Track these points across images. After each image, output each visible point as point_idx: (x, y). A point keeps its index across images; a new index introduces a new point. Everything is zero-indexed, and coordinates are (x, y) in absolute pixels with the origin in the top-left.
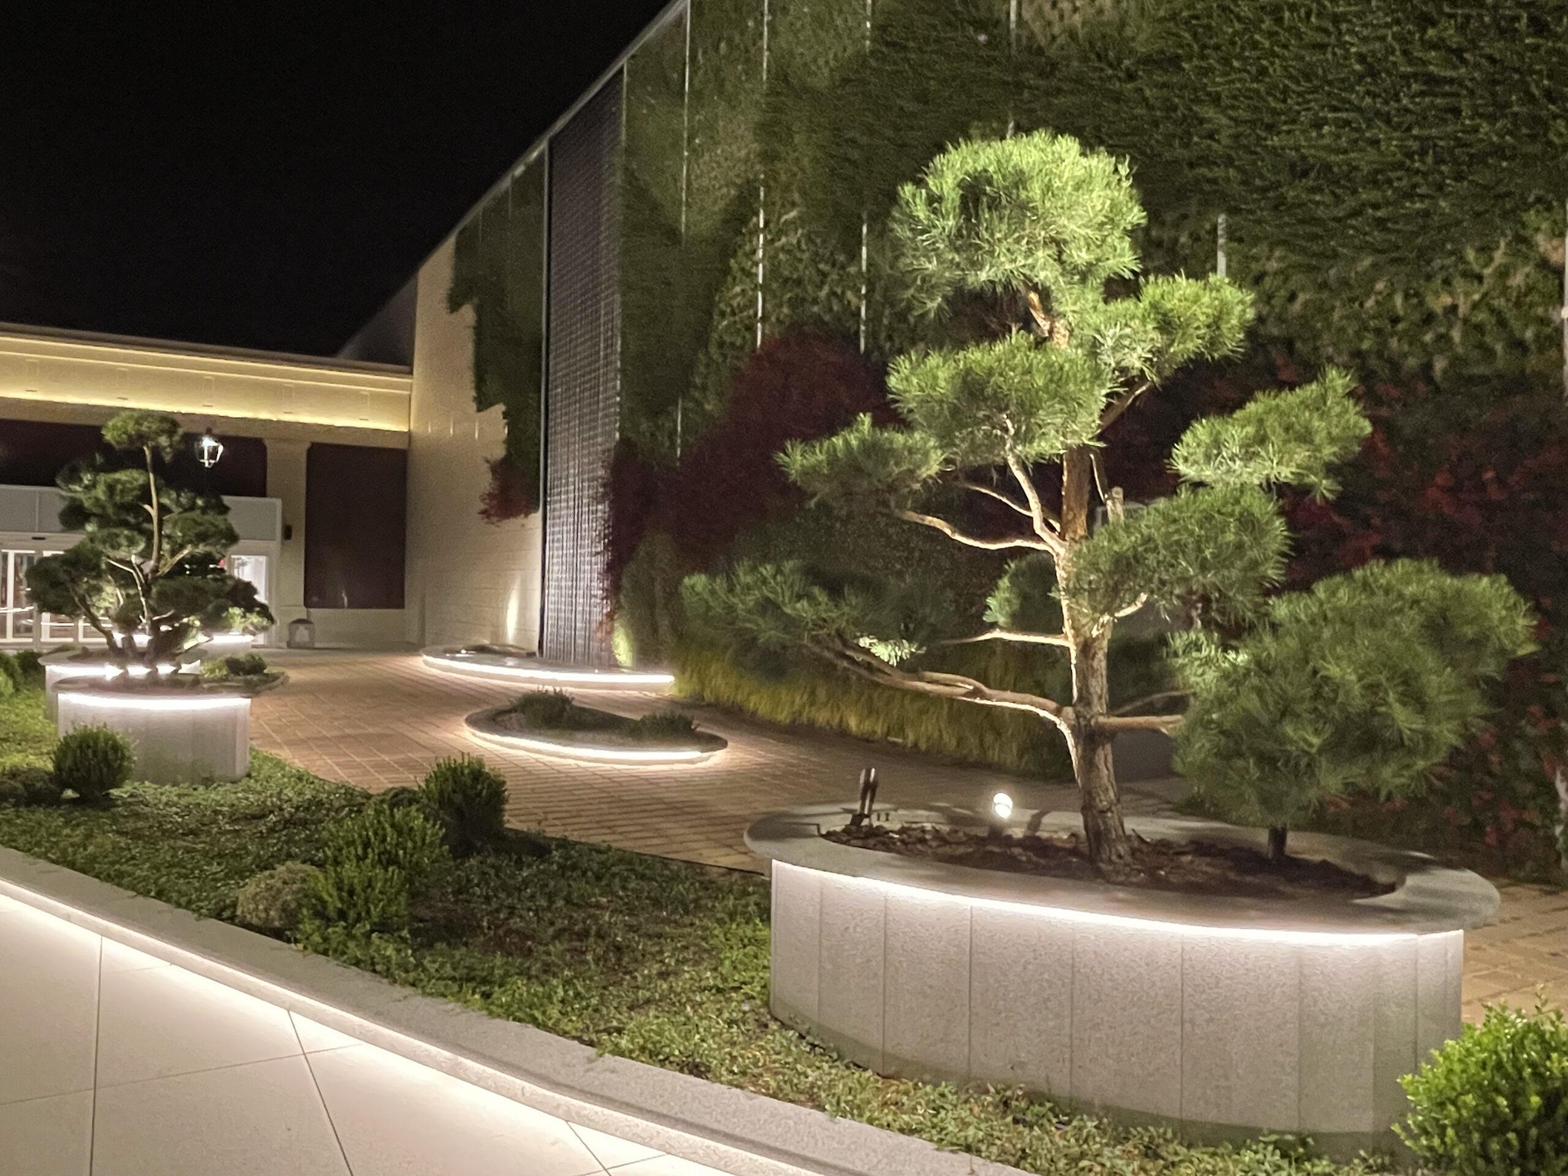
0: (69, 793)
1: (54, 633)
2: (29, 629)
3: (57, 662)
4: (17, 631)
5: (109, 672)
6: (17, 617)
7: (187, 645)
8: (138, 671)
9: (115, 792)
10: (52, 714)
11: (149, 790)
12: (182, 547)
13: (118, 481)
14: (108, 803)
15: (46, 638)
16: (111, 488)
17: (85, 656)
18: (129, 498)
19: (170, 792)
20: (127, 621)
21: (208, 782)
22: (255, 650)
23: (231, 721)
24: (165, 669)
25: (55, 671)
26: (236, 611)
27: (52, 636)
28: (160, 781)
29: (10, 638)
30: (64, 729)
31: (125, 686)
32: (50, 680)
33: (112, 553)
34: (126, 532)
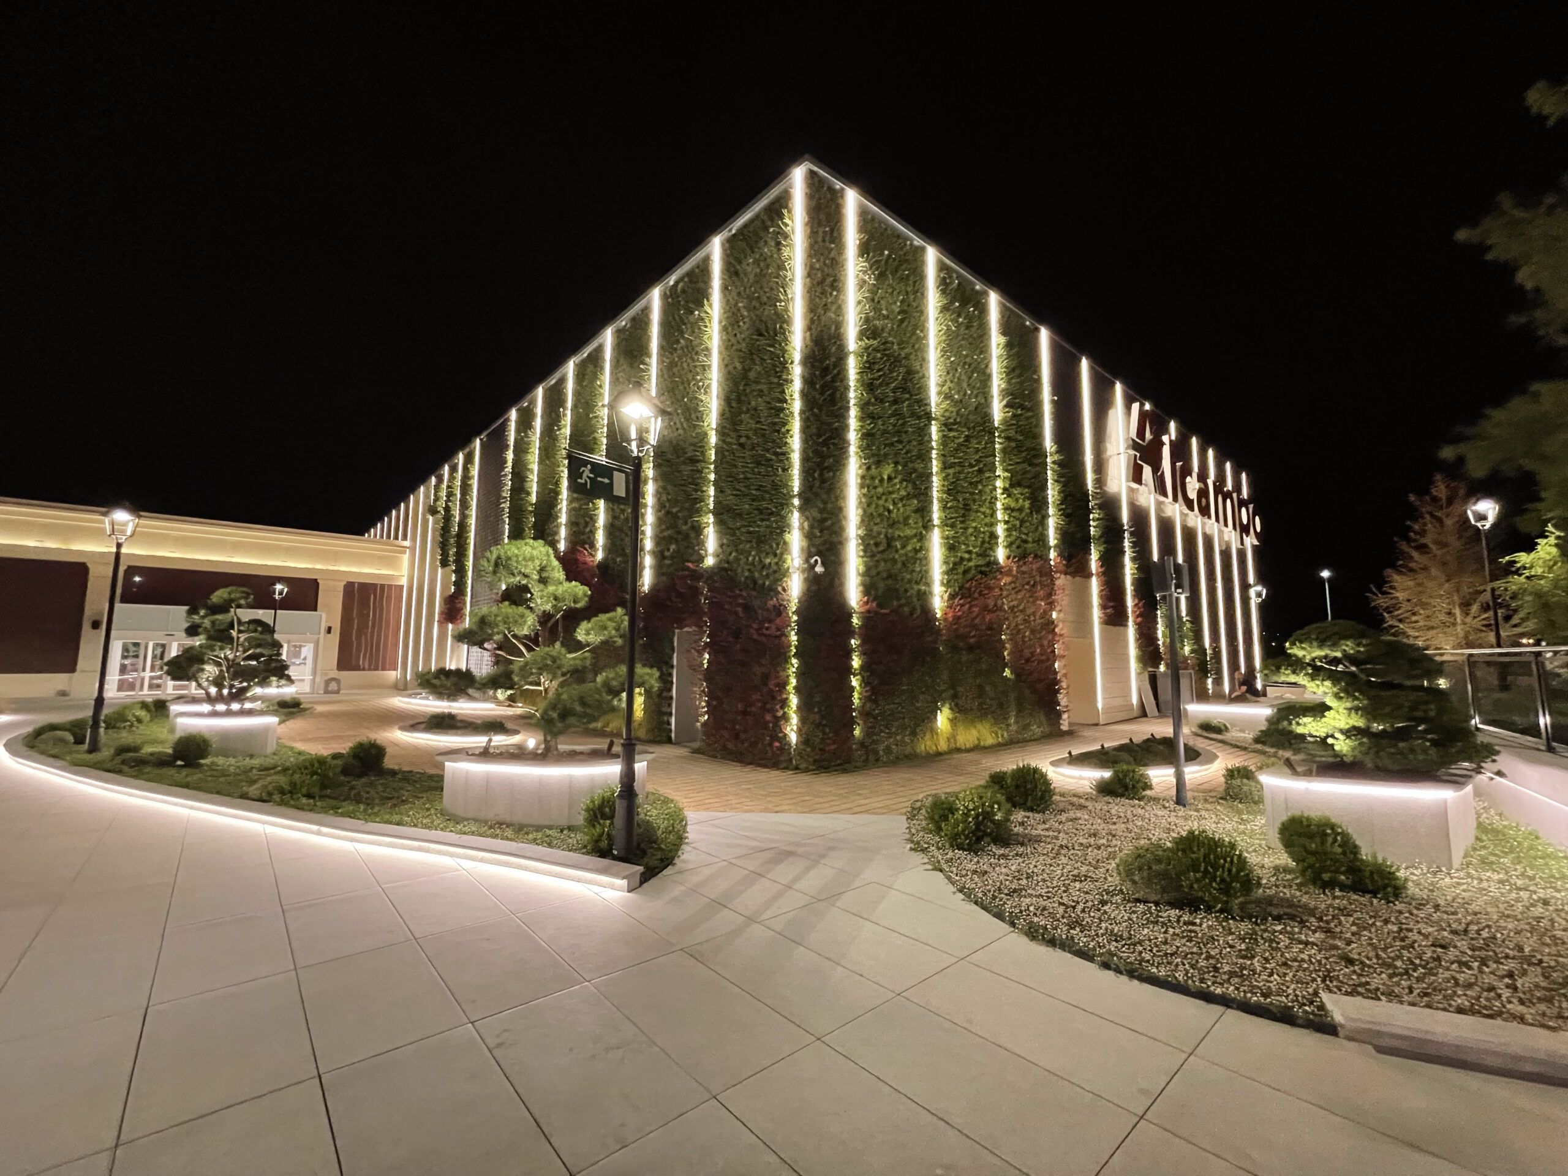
0: (179, 763)
1: (175, 688)
2: (158, 686)
3: (177, 704)
4: (151, 687)
5: (206, 708)
6: (152, 678)
7: (249, 694)
8: (221, 707)
9: (202, 761)
10: (172, 730)
11: (220, 760)
12: (249, 650)
13: (217, 620)
14: (199, 766)
15: (170, 691)
16: (213, 623)
17: (194, 700)
18: (222, 627)
19: (232, 761)
20: (218, 682)
21: (252, 756)
22: (297, 696)
23: (265, 731)
24: (235, 706)
25: (174, 708)
26: (274, 679)
27: (174, 690)
28: (227, 756)
29: (146, 691)
30: (178, 734)
31: (214, 714)
32: (172, 714)
33: (211, 653)
34: (219, 644)
